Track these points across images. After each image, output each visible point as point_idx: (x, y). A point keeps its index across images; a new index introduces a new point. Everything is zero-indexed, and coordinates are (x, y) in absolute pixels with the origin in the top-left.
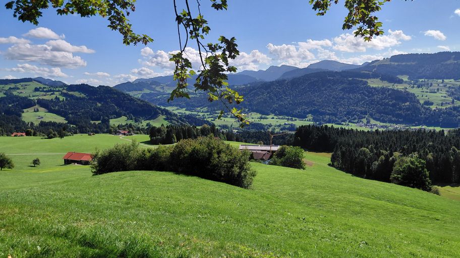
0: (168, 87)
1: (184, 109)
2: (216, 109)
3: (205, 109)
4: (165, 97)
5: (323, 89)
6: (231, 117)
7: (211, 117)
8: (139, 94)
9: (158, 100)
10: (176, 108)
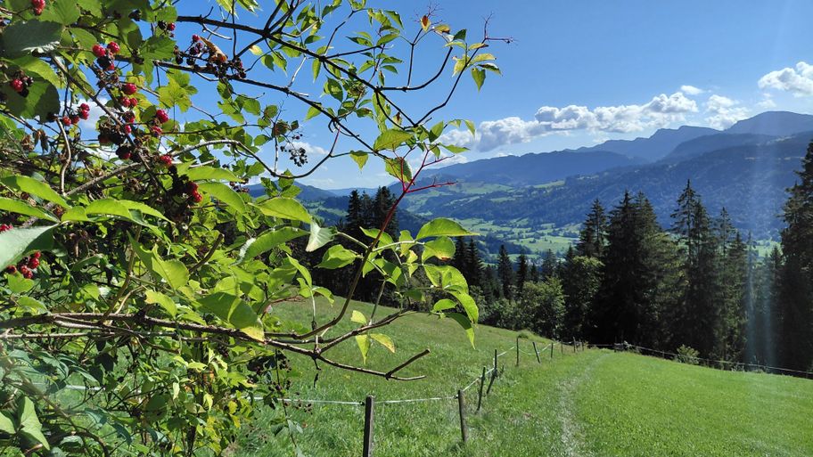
0: (468, 184)
1: (491, 222)
2: (542, 220)
3: (525, 221)
4: (461, 203)
5: (735, 179)
6: (565, 236)
7: (532, 237)
8: (422, 198)
9: (451, 208)
10: (478, 221)
